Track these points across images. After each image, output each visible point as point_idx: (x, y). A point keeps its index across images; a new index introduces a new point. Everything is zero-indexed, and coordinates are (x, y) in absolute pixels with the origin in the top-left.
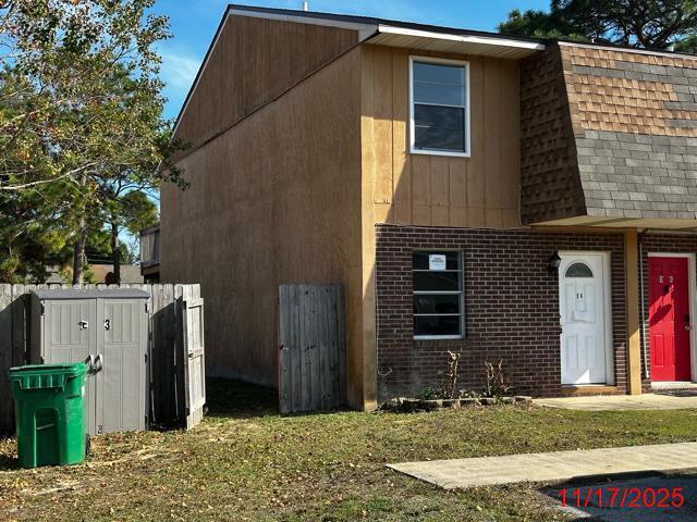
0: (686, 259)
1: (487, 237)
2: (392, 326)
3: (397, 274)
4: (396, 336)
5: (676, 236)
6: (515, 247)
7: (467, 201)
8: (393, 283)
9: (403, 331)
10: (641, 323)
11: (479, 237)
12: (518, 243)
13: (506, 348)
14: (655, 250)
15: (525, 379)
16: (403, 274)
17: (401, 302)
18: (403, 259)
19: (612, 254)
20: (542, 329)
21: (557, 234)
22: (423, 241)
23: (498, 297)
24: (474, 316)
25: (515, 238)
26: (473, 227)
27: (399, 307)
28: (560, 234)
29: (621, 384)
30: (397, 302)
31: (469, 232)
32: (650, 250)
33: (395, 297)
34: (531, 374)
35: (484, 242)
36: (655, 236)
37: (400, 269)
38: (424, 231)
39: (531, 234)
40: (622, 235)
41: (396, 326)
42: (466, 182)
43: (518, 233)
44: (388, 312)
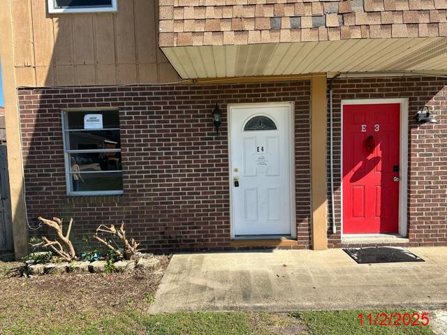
0: (398, 105)
1: (141, 94)
2: (42, 184)
3: (44, 134)
4: (46, 193)
5: (380, 80)
6: (175, 103)
7: (116, 58)
8: (40, 143)
9: (53, 189)
10: (330, 194)
11: (133, 94)
12: (178, 98)
13: (167, 203)
14: (351, 97)
15: (188, 232)
16: (50, 134)
17: (51, 161)
18: (50, 120)
19: (296, 103)
20: (208, 184)
21: (225, 87)
22: (69, 101)
23: (156, 154)
24: (129, 173)
25: (176, 93)
26: (125, 84)
27: (48, 166)
28: (229, 86)
29: (302, 239)
30: (45, 162)
31: (121, 89)
32: (344, 97)
33: (42, 157)
34: (195, 228)
35: (139, 99)
36: (351, 81)
37: (46, 130)
38: (71, 91)
39: (194, 88)
40: (308, 83)
41: (45, 184)
42: (115, 39)
43: (177, 88)
44: (36, 171)
